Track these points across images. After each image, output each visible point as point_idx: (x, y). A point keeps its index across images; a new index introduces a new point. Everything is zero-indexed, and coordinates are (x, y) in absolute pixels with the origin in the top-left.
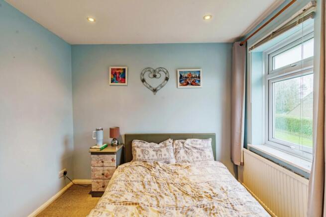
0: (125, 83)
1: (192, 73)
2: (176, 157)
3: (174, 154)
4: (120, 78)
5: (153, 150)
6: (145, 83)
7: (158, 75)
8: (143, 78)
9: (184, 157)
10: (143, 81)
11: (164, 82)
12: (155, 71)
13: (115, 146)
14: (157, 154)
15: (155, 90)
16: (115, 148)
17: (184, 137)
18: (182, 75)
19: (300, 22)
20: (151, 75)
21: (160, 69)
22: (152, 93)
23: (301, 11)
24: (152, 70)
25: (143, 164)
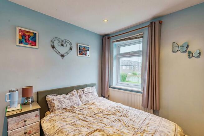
0: (36, 46)
1: (85, 48)
2: (81, 100)
3: (80, 98)
4: (30, 41)
5: (67, 99)
6: (54, 49)
7: (65, 45)
8: (52, 45)
9: (85, 99)
10: (53, 47)
11: (69, 51)
12: (62, 41)
13: (29, 104)
14: (70, 101)
15: (63, 56)
16: (30, 106)
17: (82, 87)
18: (80, 48)
19: (138, 38)
20: (60, 44)
21: (67, 41)
22: (60, 57)
23: (139, 34)
24: (60, 40)
25: (64, 110)
